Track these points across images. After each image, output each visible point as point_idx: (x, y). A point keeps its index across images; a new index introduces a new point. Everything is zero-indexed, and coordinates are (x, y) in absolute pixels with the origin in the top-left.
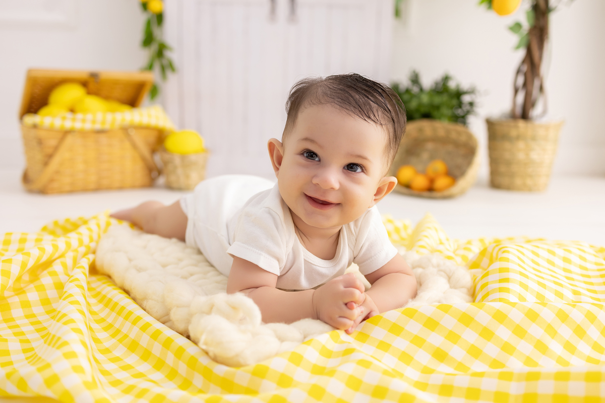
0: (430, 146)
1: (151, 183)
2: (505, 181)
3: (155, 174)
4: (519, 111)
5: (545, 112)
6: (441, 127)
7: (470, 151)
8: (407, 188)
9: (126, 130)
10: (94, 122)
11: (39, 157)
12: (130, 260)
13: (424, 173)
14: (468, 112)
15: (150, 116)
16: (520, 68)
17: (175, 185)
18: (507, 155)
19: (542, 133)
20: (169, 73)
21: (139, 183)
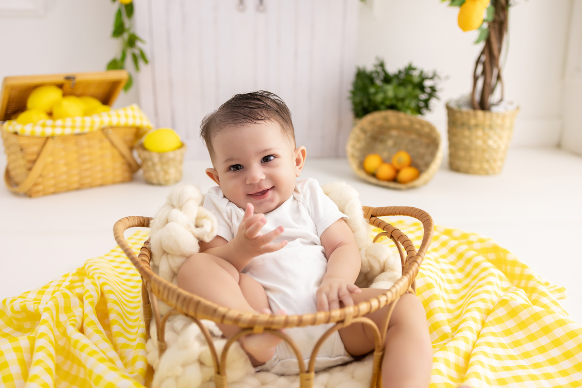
0: (394, 133)
1: (131, 178)
2: (463, 164)
4: (477, 97)
5: (501, 100)
6: (405, 118)
7: (433, 143)
8: (374, 178)
9: (103, 130)
10: (73, 127)
11: (22, 162)
13: (389, 162)
14: (431, 96)
15: (127, 116)
16: (479, 58)
17: (155, 181)
18: (467, 141)
19: (499, 121)
20: (141, 63)
21: (119, 179)
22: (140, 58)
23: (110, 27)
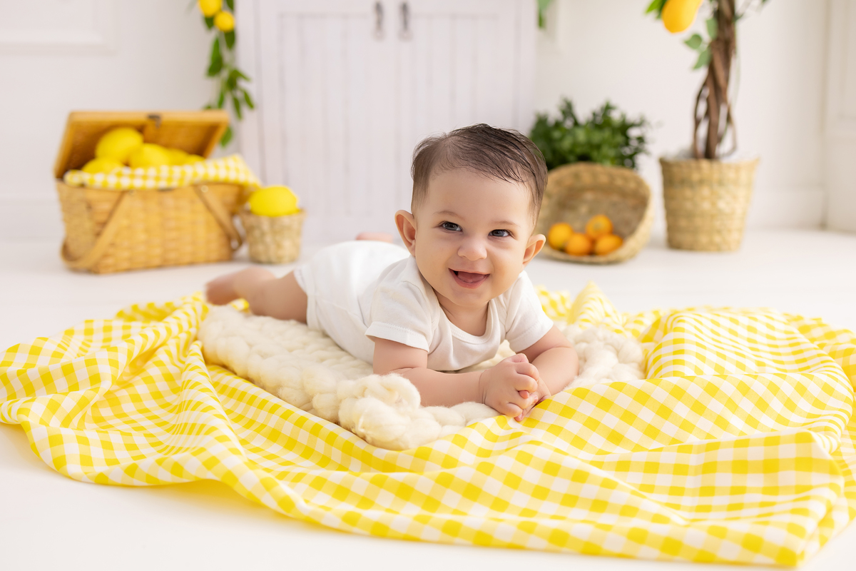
0: (589, 196)
1: (230, 256)
2: (685, 238)
3: (234, 244)
4: (701, 147)
5: (734, 148)
6: (603, 172)
7: (640, 202)
8: (562, 252)
9: (196, 186)
10: (158, 178)
11: (88, 225)
12: (250, 346)
13: (582, 231)
14: (637, 151)
15: (227, 168)
16: (700, 92)
17: (263, 258)
18: (688, 205)
19: (731, 175)
20: (245, 110)
21: (215, 255)
22: (242, 103)
23: (204, 61)
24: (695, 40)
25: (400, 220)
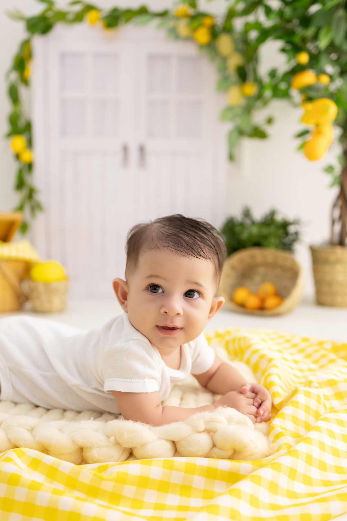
0: (261, 270)
1: (20, 307)
2: (328, 299)
3: (22, 299)
4: (336, 238)
6: (270, 254)
7: (294, 274)
8: (242, 307)
14: (294, 240)
15: (18, 249)
16: (336, 202)
17: (39, 309)
18: (328, 277)
20: (38, 212)
21: (8, 307)
22: (36, 207)
24: (329, 169)
25: (116, 285)
